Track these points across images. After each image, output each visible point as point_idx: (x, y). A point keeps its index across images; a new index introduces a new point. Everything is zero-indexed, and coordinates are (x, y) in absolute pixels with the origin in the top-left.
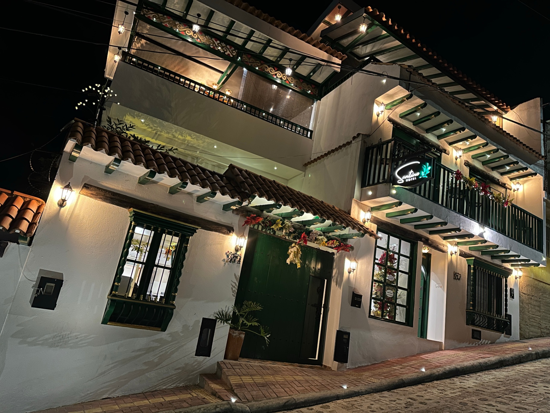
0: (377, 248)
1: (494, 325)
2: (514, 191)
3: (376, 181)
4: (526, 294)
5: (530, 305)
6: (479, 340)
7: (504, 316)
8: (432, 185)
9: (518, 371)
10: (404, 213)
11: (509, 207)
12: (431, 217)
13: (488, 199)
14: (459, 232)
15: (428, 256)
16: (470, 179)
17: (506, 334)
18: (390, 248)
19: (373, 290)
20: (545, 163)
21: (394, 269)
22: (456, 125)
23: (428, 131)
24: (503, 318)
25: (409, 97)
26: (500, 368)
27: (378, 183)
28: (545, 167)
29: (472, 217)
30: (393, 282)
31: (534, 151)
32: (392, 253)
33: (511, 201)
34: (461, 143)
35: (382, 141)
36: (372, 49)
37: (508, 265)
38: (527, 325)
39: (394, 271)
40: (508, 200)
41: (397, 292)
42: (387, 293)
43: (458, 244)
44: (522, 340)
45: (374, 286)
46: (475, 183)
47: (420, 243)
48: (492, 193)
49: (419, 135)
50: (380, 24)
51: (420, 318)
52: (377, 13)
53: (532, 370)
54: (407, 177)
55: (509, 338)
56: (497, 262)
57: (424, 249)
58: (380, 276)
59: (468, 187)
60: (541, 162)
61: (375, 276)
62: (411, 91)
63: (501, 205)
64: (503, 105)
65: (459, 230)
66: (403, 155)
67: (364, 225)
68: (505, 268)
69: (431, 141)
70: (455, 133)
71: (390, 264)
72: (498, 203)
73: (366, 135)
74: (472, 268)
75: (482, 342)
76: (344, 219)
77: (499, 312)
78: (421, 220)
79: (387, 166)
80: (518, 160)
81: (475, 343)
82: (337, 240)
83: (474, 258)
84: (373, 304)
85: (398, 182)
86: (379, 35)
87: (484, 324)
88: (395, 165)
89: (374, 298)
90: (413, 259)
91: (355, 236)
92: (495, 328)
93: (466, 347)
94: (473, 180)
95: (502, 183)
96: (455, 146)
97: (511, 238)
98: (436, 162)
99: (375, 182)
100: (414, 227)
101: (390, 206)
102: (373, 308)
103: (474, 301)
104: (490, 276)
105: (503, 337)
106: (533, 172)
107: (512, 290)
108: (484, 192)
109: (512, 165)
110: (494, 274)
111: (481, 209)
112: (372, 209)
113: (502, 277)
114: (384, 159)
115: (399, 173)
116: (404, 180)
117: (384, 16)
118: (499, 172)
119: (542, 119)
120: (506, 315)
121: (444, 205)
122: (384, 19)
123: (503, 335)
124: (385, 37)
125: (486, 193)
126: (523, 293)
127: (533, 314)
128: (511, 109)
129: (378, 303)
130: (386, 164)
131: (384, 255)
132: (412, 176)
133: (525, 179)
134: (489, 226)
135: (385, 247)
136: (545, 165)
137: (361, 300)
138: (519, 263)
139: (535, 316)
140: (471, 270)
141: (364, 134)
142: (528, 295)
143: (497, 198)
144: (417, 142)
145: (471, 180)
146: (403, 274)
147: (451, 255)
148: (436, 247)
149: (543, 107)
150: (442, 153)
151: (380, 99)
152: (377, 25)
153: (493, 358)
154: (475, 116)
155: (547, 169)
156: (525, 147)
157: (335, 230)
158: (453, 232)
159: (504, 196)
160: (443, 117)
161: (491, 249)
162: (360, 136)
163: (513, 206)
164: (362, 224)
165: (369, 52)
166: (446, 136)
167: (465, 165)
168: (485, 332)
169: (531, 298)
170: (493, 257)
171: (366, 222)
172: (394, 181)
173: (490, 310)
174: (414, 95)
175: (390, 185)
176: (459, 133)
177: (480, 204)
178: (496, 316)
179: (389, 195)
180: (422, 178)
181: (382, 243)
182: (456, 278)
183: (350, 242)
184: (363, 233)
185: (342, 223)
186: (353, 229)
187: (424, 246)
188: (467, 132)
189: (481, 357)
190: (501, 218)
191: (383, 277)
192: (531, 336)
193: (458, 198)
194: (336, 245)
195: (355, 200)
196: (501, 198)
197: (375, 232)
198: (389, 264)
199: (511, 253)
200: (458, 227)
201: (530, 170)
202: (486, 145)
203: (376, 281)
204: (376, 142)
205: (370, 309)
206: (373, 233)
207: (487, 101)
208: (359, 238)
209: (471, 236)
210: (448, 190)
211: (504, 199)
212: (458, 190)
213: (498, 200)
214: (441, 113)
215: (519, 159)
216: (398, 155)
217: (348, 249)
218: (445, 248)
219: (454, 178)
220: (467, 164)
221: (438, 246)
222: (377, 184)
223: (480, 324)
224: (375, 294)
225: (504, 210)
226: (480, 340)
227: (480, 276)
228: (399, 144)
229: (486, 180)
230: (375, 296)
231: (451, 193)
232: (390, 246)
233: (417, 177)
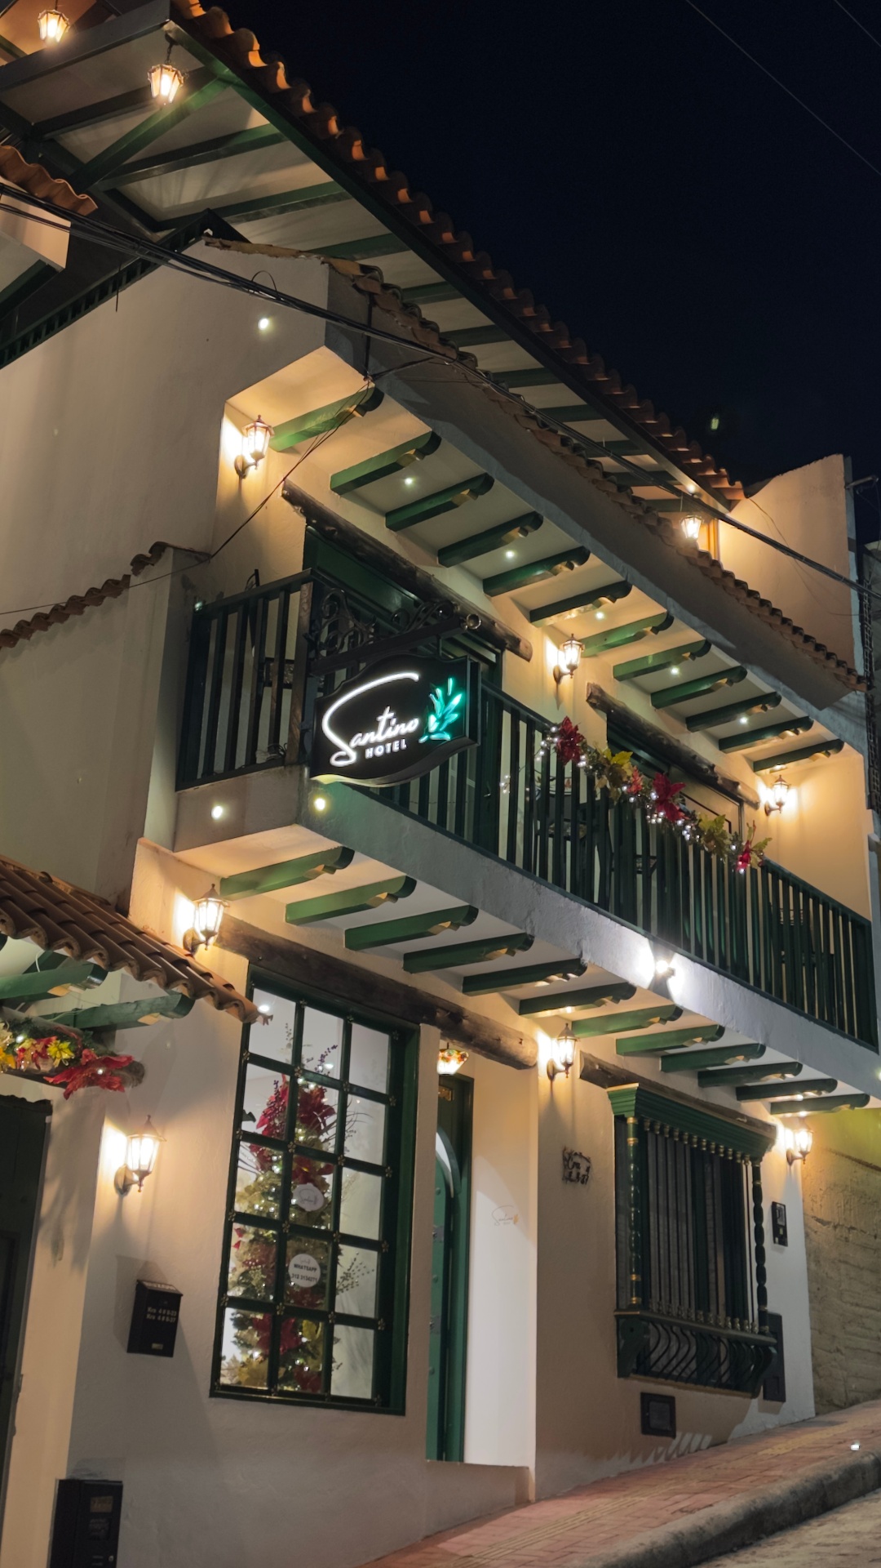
0: (251, 1067)
1: (720, 1365)
2: (768, 811)
3: (241, 760)
4: (828, 1223)
5: (843, 1266)
6: (669, 1439)
7: (756, 1322)
8: (470, 783)
9: (818, 1545)
10: (358, 900)
11: (754, 871)
12: (470, 914)
13: (679, 839)
14: (579, 974)
15: (461, 1086)
16: (613, 755)
17: (765, 1397)
18: (304, 1061)
19: (232, 1264)
20: (867, 706)
21: (325, 1156)
22: (553, 536)
23: (448, 554)
24: (752, 1331)
25: (369, 403)
26: (751, 1544)
27: (252, 765)
28: (870, 718)
29: (626, 914)
30: (316, 1217)
31: (829, 656)
32: (312, 1086)
33: (760, 849)
34: (574, 613)
35: (261, 583)
36: (208, 188)
37: (757, 1109)
38: (838, 1350)
39: (322, 1165)
40: (748, 843)
41: (335, 1262)
42: (292, 1270)
43: (573, 1029)
44: (824, 1413)
45: (238, 1245)
46: (629, 773)
47: (429, 1033)
48: (691, 817)
49: (413, 571)
50: (238, 80)
51: (432, 1373)
52: (223, 28)
53: (869, 1533)
54: (370, 737)
55: (776, 1411)
56: (721, 1096)
57: (443, 1058)
58: (265, 1194)
59: (604, 790)
60: (855, 699)
61: (242, 1196)
62: (375, 378)
63: (726, 863)
64: (718, 478)
65: (577, 966)
66: (353, 644)
67: (189, 959)
68: (752, 1122)
69: (462, 598)
70: (550, 570)
71: (307, 1135)
72: (714, 857)
73: (190, 552)
74: (631, 1129)
75: (678, 1446)
76: (95, 933)
77: (736, 1308)
78: (431, 930)
79: (287, 695)
80: (778, 688)
81: (653, 1455)
82: (63, 1037)
83: (637, 1085)
84: (230, 1331)
85: (333, 761)
86: (237, 129)
87: (683, 1365)
88: (320, 690)
89: (235, 1302)
90: (399, 1104)
91: (150, 1012)
92: (724, 1379)
93: (621, 1475)
94: (626, 764)
95: (724, 780)
96: (552, 626)
97: (767, 994)
98: (483, 681)
99: (237, 766)
100: (402, 963)
101: (301, 870)
102: (231, 1351)
103: (643, 1267)
104: (698, 1156)
105: (755, 1410)
106: (831, 736)
107: (780, 1210)
108: (666, 810)
109: (757, 710)
110: (713, 1146)
111: (654, 884)
112: (229, 887)
113: (743, 1157)
114: (271, 660)
115: (336, 724)
116: (361, 750)
117: (257, 46)
118: (712, 737)
119: (853, 537)
120: (763, 1314)
121: (519, 862)
122: (255, 60)
123: (755, 1402)
124: (261, 142)
125: (673, 815)
126: (818, 1220)
127: (857, 1305)
128: (748, 495)
129: (253, 1322)
130: (282, 685)
131: (278, 1097)
132: (390, 733)
133: (804, 763)
134: (689, 950)
135: (286, 1057)
136: (868, 712)
137: (177, 1317)
138: (799, 1097)
139: (861, 1310)
140: (627, 1137)
141: (185, 546)
142: (835, 1227)
143: (711, 836)
144: (405, 601)
145: (614, 761)
146: (362, 1175)
147: (552, 1077)
148: (492, 1048)
149: (855, 492)
150: (503, 651)
151: (248, 400)
152: (226, 82)
153: (727, 1506)
154: (622, 505)
155: (874, 726)
156: (799, 640)
157: (51, 987)
158: (555, 978)
159: (735, 828)
160: (504, 501)
161: (698, 1045)
162: (165, 555)
163: (767, 867)
164: (181, 953)
165: (195, 204)
166: (518, 579)
167: (593, 706)
168: (692, 1401)
169: (847, 1240)
170: (706, 1078)
171: (202, 947)
172: (318, 757)
173: (702, 1300)
174: (386, 397)
175: (301, 775)
176: (566, 569)
177: (653, 862)
178: (726, 1326)
179: (301, 816)
180: (429, 740)
181: (270, 1041)
182: (574, 1175)
183: (127, 1044)
184: (186, 993)
185: (85, 950)
186: (140, 977)
187: (443, 1044)
188: (596, 569)
189: (681, 1510)
190: (727, 920)
191: (275, 1201)
192: (852, 1395)
193: (567, 838)
194: (57, 1062)
195: (148, 846)
196: (723, 835)
197: (240, 989)
198: (301, 1135)
199: (771, 1057)
200: (575, 954)
201: (819, 731)
202: (665, 623)
203: (244, 1218)
204: (236, 586)
205: (217, 1358)
206: (232, 993)
207: (661, 456)
208: (168, 1020)
209: (624, 990)
210: (532, 800)
211: (737, 839)
212: (568, 803)
213: (717, 842)
214: (497, 483)
215: (783, 686)
216: (331, 642)
217: (116, 1079)
218: (525, 1052)
219: (552, 751)
220: (598, 700)
221: (499, 1040)
222: (243, 771)
223: (670, 1368)
224: (239, 1283)
225: (737, 883)
226: (674, 1436)
227: (661, 1160)
228: (333, 598)
229: (669, 766)
230: (242, 1289)
231: (544, 818)
232: (306, 1053)
233: (412, 738)
